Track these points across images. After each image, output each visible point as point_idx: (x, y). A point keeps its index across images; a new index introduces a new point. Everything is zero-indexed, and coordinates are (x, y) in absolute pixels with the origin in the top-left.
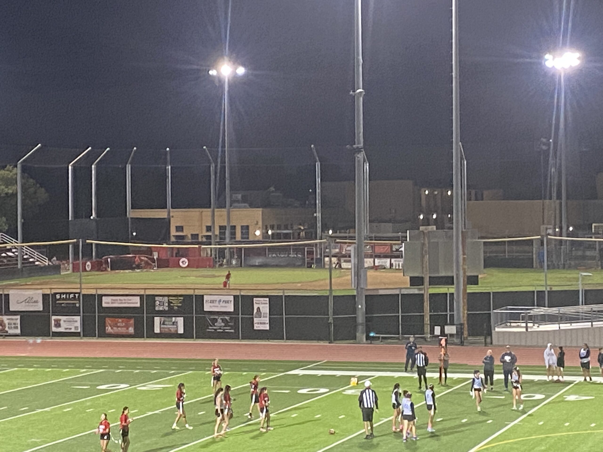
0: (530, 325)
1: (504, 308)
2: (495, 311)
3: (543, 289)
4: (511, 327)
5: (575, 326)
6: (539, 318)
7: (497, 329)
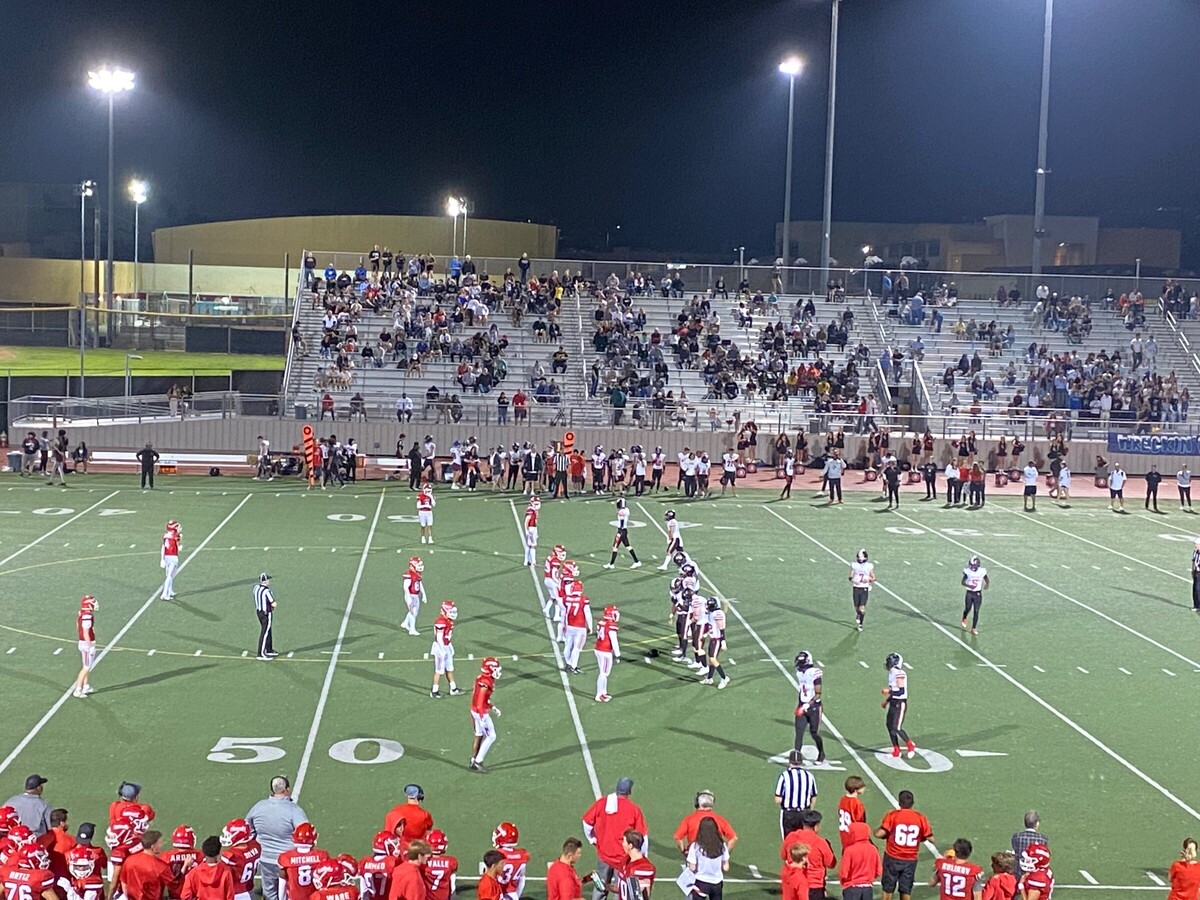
0: (58, 419)
1: (26, 397)
2: (13, 401)
3: (78, 374)
4: (34, 421)
5: (118, 421)
6: (72, 410)
7: (15, 425)
